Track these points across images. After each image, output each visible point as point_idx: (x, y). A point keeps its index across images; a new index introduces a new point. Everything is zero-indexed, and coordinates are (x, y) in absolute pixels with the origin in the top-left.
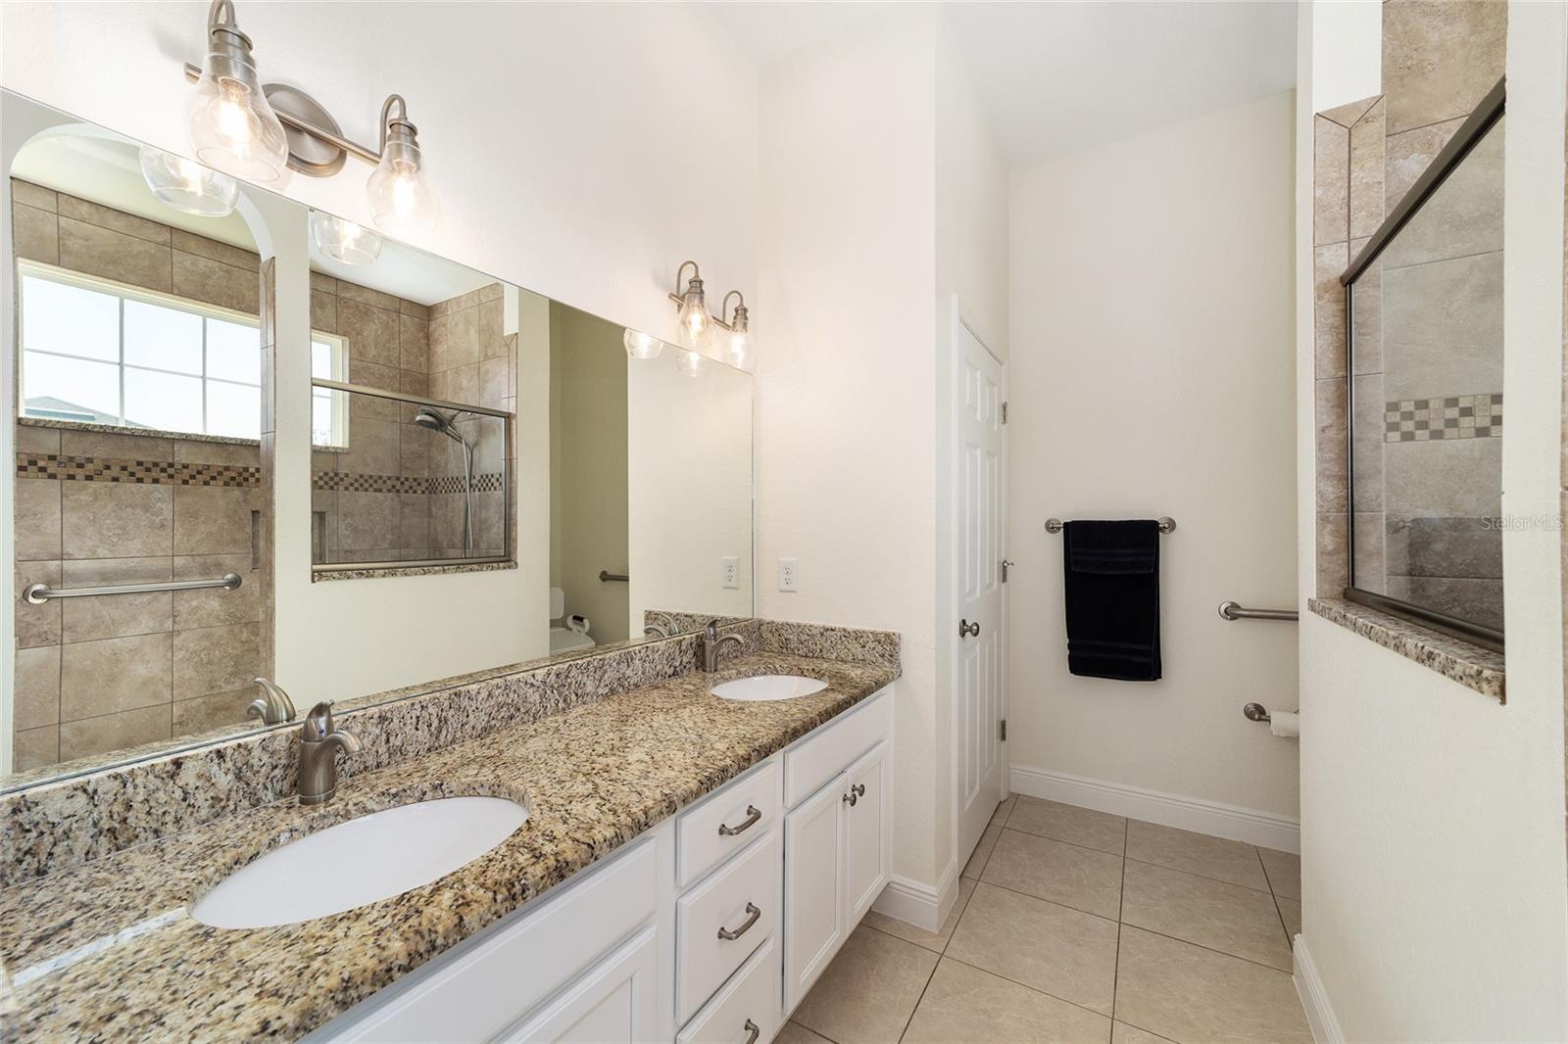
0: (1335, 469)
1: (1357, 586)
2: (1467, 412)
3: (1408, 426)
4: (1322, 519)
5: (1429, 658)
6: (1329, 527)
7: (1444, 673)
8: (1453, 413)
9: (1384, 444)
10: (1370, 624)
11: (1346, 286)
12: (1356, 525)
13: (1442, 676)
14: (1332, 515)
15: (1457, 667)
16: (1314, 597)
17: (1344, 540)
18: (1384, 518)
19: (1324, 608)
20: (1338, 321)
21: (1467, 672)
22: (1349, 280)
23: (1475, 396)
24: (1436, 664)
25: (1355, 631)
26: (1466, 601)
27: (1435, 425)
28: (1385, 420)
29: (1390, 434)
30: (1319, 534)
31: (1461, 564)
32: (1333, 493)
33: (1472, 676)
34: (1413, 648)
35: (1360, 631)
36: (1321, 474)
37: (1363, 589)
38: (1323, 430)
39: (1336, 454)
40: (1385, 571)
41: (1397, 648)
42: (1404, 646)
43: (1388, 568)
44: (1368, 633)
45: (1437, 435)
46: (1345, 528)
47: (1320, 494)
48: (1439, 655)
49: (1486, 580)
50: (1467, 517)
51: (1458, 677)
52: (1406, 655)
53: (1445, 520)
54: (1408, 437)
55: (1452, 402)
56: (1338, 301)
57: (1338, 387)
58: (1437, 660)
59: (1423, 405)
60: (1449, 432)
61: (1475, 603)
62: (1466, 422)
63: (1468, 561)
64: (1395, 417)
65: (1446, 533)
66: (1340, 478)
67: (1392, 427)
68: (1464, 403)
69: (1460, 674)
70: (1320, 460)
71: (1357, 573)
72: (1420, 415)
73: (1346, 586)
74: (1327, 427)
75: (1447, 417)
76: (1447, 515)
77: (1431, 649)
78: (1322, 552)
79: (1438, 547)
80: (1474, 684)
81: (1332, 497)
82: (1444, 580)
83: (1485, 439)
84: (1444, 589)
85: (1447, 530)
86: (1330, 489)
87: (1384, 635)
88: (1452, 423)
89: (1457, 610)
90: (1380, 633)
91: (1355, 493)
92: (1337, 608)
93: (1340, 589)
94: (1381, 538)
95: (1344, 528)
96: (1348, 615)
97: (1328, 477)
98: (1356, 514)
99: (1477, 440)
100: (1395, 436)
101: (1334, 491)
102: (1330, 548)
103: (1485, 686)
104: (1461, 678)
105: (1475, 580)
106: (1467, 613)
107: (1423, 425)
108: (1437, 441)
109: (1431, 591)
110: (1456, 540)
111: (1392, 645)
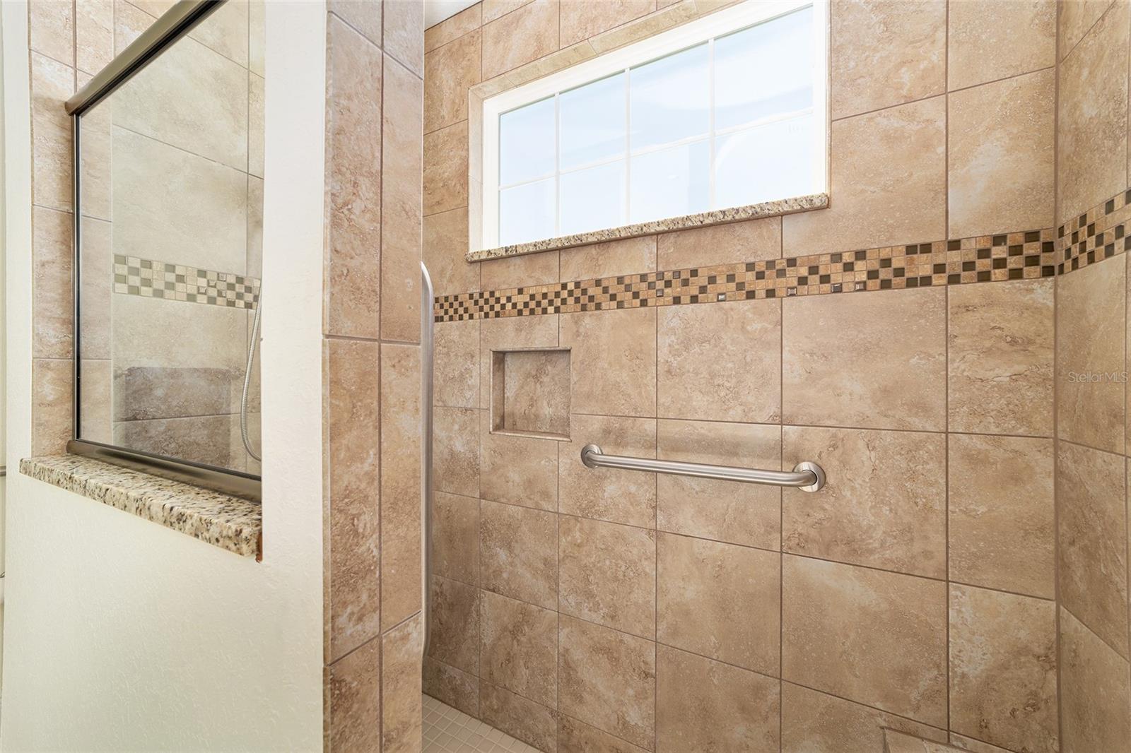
0: (58, 311)
1: (84, 436)
2: (181, 279)
3: (135, 281)
4: (41, 365)
5: (179, 520)
6: (50, 375)
7: (197, 536)
8: (171, 277)
9: (112, 294)
10: (105, 486)
11: (72, 114)
12: (82, 372)
13: (195, 539)
14: (54, 362)
15: (212, 528)
16: (27, 455)
17: (69, 389)
18: (112, 365)
19: (43, 471)
20: (63, 149)
21: (225, 533)
22: (78, 111)
23: (186, 267)
24: (188, 526)
25: (85, 495)
26: (179, 437)
27: (158, 285)
28: (114, 271)
29: (117, 285)
30: (36, 383)
31: (176, 406)
32: (55, 337)
33: (230, 538)
34: (160, 510)
35: (92, 494)
36: (38, 315)
37: (90, 440)
38: (43, 265)
39: (59, 294)
40: (112, 418)
41: (139, 511)
42: (149, 509)
43: (115, 415)
44: (103, 496)
45: (159, 294)
46: (71, 376)
47: (38, 337)
48: (191, 517)
49: (193, 418)
50: (181, 367)
51: (213, 540)
52: (151, 518)
53: (164, 369)
54: (134, 291)
55: (171, 268)
56: (63, 128)
57: (62, 222)
58: (189, 522)
59: (147, 264)
60: (168, 293)
61: (185, 438)
62: (180, 286)
63: (181, 403)
64: (123, 270)
65: (165, 380)
66: (64, 322)
67: (120, 279)
68: (179, 271)
69: (217, 535)
70: (37, 298)
71: (83, 423)
72: (145, 273)
73: (70, 438)
74: (48, 262)
75: (167, 280)
76: (166, 365)
77: (182, 511)
78: (39, 404)
79: (159, 392)
80: (232, 545)
81: (53, 341)
82: (164, 421)
83: (192, 303)
84: (162, 429)
85: (166, 377)
86: (52, 333)
87: (123, 498)
88: (170, 286)
89: (173, 445)
90: (118, 496)
91: (82, 339)
92: (61, 466)
93: (64, 443)
94: (110, 386)
95: (68, 375)
96: (76, 476)
97: (50, 318)
98: (83, 361)
99: (188, 303)
100: (123, 288)
101: (57, 336)
102: (51, 398)
103: (244, 547)
104: (217, 540)
105: (185, 419)
106: (180, 447)
107: (147, 282)
108: (158, 299)
109: (153, 432)
110: (172, 386)
111: (134, 509)
